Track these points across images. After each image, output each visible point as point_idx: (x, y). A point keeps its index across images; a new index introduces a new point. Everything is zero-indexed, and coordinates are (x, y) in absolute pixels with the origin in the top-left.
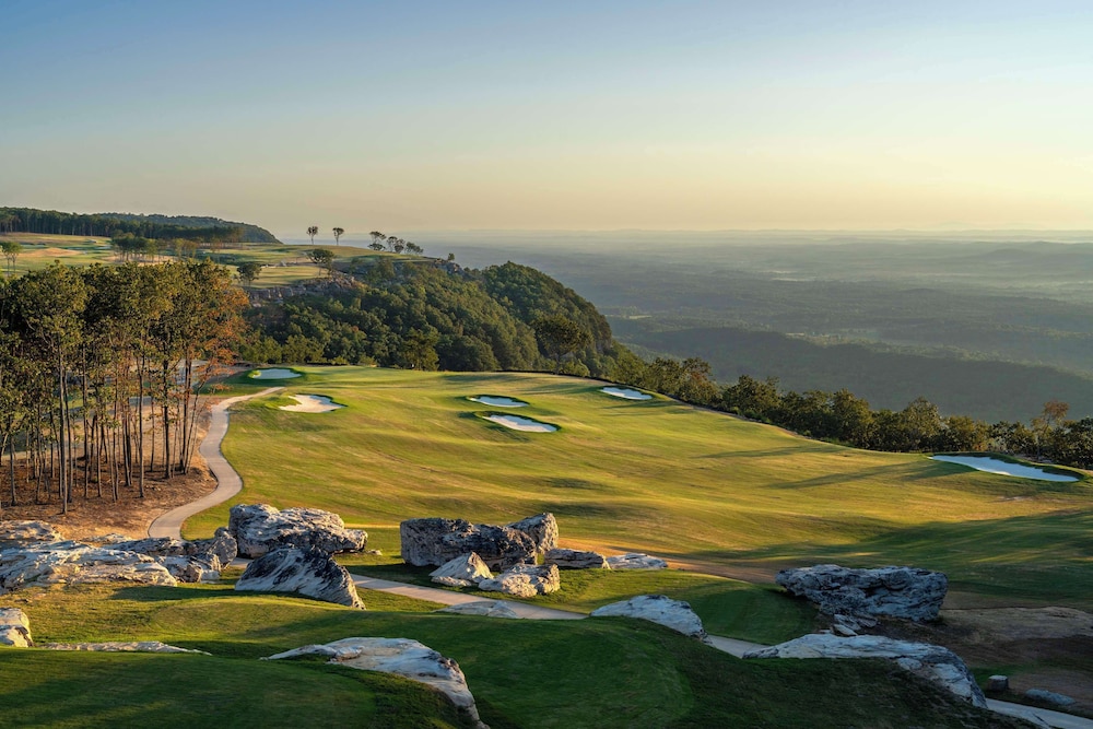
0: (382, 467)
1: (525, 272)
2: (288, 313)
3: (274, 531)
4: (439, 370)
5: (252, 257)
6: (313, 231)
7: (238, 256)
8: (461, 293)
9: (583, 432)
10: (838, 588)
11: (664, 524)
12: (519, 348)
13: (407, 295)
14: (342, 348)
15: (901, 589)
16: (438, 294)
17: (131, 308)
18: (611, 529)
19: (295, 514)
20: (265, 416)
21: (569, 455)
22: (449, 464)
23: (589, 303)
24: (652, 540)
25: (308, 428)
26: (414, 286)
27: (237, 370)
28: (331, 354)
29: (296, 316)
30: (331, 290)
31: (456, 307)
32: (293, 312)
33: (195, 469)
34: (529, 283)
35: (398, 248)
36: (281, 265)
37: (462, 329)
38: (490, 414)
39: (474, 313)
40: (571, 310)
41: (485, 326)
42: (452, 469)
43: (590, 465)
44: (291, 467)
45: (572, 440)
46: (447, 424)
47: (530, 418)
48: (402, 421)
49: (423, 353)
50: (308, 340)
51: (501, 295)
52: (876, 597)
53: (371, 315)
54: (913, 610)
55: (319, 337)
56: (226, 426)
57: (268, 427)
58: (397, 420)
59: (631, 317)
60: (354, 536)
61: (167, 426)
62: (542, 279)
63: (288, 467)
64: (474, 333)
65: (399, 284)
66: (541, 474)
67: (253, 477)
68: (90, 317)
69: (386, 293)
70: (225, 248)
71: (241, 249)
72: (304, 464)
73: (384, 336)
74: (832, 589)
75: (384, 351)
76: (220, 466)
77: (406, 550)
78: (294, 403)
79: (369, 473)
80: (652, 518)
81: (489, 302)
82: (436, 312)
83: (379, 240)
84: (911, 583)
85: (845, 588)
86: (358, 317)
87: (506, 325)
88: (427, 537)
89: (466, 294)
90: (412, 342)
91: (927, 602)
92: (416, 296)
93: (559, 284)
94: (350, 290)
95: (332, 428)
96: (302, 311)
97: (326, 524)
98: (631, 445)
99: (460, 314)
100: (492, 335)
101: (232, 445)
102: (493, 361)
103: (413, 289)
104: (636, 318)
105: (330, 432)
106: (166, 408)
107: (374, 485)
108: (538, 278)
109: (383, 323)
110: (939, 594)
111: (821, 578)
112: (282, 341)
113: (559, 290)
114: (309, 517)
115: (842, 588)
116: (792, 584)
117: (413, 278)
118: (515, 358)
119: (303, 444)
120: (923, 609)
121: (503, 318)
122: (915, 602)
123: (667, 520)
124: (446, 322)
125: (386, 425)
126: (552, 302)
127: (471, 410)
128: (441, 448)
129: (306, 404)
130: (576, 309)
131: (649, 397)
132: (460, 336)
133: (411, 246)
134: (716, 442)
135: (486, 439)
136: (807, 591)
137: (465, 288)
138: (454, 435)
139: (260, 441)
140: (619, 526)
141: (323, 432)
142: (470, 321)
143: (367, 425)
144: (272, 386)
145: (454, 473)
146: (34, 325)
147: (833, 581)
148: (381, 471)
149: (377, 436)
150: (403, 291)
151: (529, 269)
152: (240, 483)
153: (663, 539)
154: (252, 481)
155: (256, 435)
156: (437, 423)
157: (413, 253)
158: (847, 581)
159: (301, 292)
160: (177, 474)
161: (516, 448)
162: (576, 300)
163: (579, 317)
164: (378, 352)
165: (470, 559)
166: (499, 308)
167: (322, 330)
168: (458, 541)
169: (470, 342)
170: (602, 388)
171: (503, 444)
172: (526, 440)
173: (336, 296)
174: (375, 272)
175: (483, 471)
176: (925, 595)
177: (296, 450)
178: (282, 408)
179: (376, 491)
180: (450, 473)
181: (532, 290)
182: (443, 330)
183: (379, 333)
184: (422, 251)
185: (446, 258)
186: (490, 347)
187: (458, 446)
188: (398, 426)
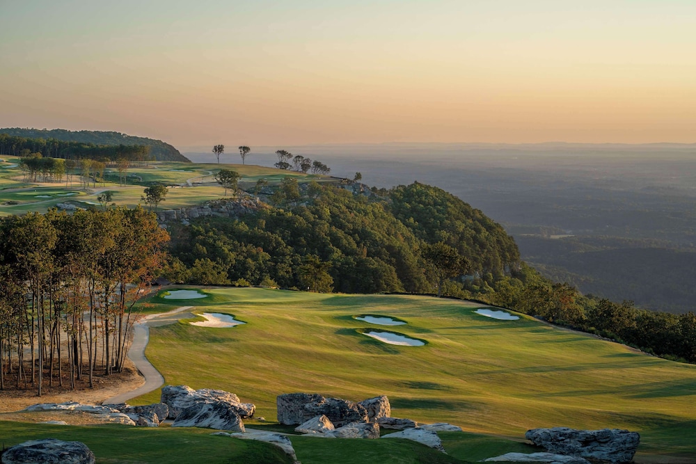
0: (273, 371)
1: (431, 192)
2: (194, 234)
3: (192, 402)
4: (334, 292)
5: (157, 176)
6: (219, 149)
7: (143, 176)
8: (366, 214)
9: (447, 346)
10: (563, 440)
11: (488, 414)
12: (423, 270)
13: (311, 217)
14: (247, 269)
15: (606, 442)
16: (342, 216)
17: (86, 245)
18: (445, 417)
19: (206, 392)
20: (179, 331)
21: (431, 364)
22: (328, 369)
23: (497, 225)
24: (474, 424)
25: (214, 340)
26: (318, 208)
27: (151, 290)
28: (236, 275)
29: (201, 237)
30: (238, 212)
31: (360, 228)
32: (199, 233)
33: (126, 369)
34: (436, 204)
35: (305, 167)
36: (187, 185)
37: (365, 251)
38: (368, 330)
39: (378, 235)
40: (478, 231)
41: (389, 248)
42: (331, 373)
43: (446, 373)
44: (200, 369)
45: (436, 353)
46: (333, 338)
47: (403, 335)
48: (293, 336)
49: (319, 276)
50: (213, 264)
51: (407, 216)
52: (589, 447)
53: (276, 237)
54: (613, 455)
55: (224, 258)
56: (146, 338)
57: (181, 338)
58: (289, 334)
59: (553, 237)
60: (246, 407)
61: (107, 335)
62: (448, 200)
63: (198, 369)
64: (378, 254)
65: (304, 205)
66: (402, 379)
67: (172, 376)
68: (59, 253)
69: (290, 214)
70: (131, 167)
71: (146, 167)
72: (210, 367)
73: (288, 257)
74: (559, 441)
75: (287, 272)
76: (145, 366)
77: (280, 415)
78: (203, 320)
79: (263, 375)
80: (479, 409)
81: (394, 223)
82: (340, 233)
83: (285, 159)
84: (613, 438)
85: (568, 440)
86: (263, 238)
87: (411, 247)
88: (293, 406)
89: (371, 215)
90: (308, 266)
91: (622, 450)
92: (320, 218)
93: (467, 205)
94: (254, 210)
95: (234, 340)
96: (207, 232)
97: (227, 399)
98: (485, 358)
99: (362, 236)
100: (396, 257)
101: (153, 352)
102: (397, 284)
103: (317, 210)
104: (557, 237)
105: (231, 343)
106: (107, 321)
107: (266, 383)
108: (444, 200)
109: (288, 244)
110: (631, 445)
111: (552, 434)
112: (189, 263)
113: (467, 212)
114: (216, 395)
115: (566, 440)
116: (535, 438)
117: (319, 199)
118: (419, 280)
119: (210, 353)
120: (619, 455)
121: (407, 239)
122: (614, 450)
123: (491, 412)
124: (349, 243)
125: (279, 339)
126: (458, 223)
127: (353, 327)
128: (322, 357)
129: (212, 321)
130: (484, 230)
131: (517, 318)
132: (364, 257)
133: (317, 165)
134: (560, 356)
135: (362, 351)
136: (543, 443)
137: (369, 209)
138: (335, 347)
139: (175, 349)
140: (452, 415)
141: (227, 343)
142: (374, 242)
143: (262, 338)
144: (183, 306)
145: (331, 376)
146: (22, 258)
147: (561, 436)
148: (272, 373)
149: (271, 347)
150: (308, 213)
151: (436, 189)
152: (162, 379)
153: (483, 424)
154: (172, 378)
155: (172, 345)
156: (323, 337)
157: (319, 172)
158: (571, 436)
159: (206, 213)
160: (115, 371)
161: (386, 358)
162: (483, 221)
163: (487, 239)
164: (281, 273)
165: (321, 418)
166: (405, 230)
167: (227, 251)
168: (315, 408)
169: (374, 263)
170: (476, 309)
171: (376, 355)
172: (396, 352)
173: (242, 217)
174: (280, 193)
175: (355, 375)
176: (621, 446)
177: (204, 356)
178: (192, 323)
179: (267, 387)
180: (327, 376)
181: (438, 211)
182: (347, 252)
183: (284, 255)
184: (329, 170)
185: (352, 178)
186: (394, 269)
187: (336, 356)
188: (289, 339)
